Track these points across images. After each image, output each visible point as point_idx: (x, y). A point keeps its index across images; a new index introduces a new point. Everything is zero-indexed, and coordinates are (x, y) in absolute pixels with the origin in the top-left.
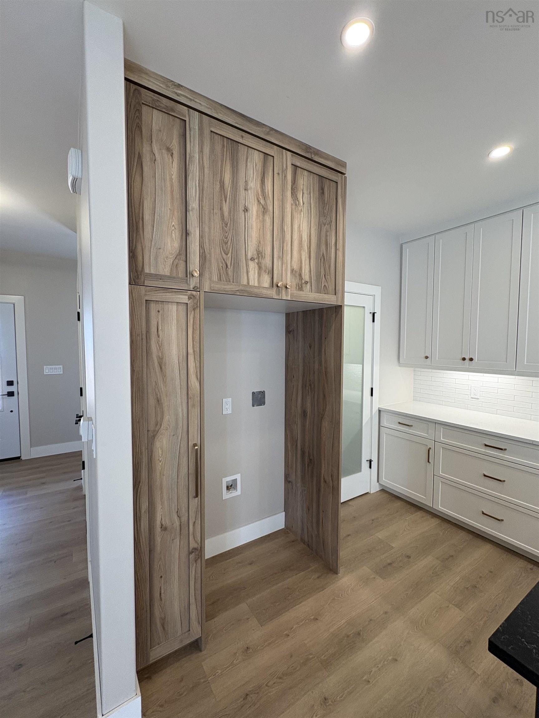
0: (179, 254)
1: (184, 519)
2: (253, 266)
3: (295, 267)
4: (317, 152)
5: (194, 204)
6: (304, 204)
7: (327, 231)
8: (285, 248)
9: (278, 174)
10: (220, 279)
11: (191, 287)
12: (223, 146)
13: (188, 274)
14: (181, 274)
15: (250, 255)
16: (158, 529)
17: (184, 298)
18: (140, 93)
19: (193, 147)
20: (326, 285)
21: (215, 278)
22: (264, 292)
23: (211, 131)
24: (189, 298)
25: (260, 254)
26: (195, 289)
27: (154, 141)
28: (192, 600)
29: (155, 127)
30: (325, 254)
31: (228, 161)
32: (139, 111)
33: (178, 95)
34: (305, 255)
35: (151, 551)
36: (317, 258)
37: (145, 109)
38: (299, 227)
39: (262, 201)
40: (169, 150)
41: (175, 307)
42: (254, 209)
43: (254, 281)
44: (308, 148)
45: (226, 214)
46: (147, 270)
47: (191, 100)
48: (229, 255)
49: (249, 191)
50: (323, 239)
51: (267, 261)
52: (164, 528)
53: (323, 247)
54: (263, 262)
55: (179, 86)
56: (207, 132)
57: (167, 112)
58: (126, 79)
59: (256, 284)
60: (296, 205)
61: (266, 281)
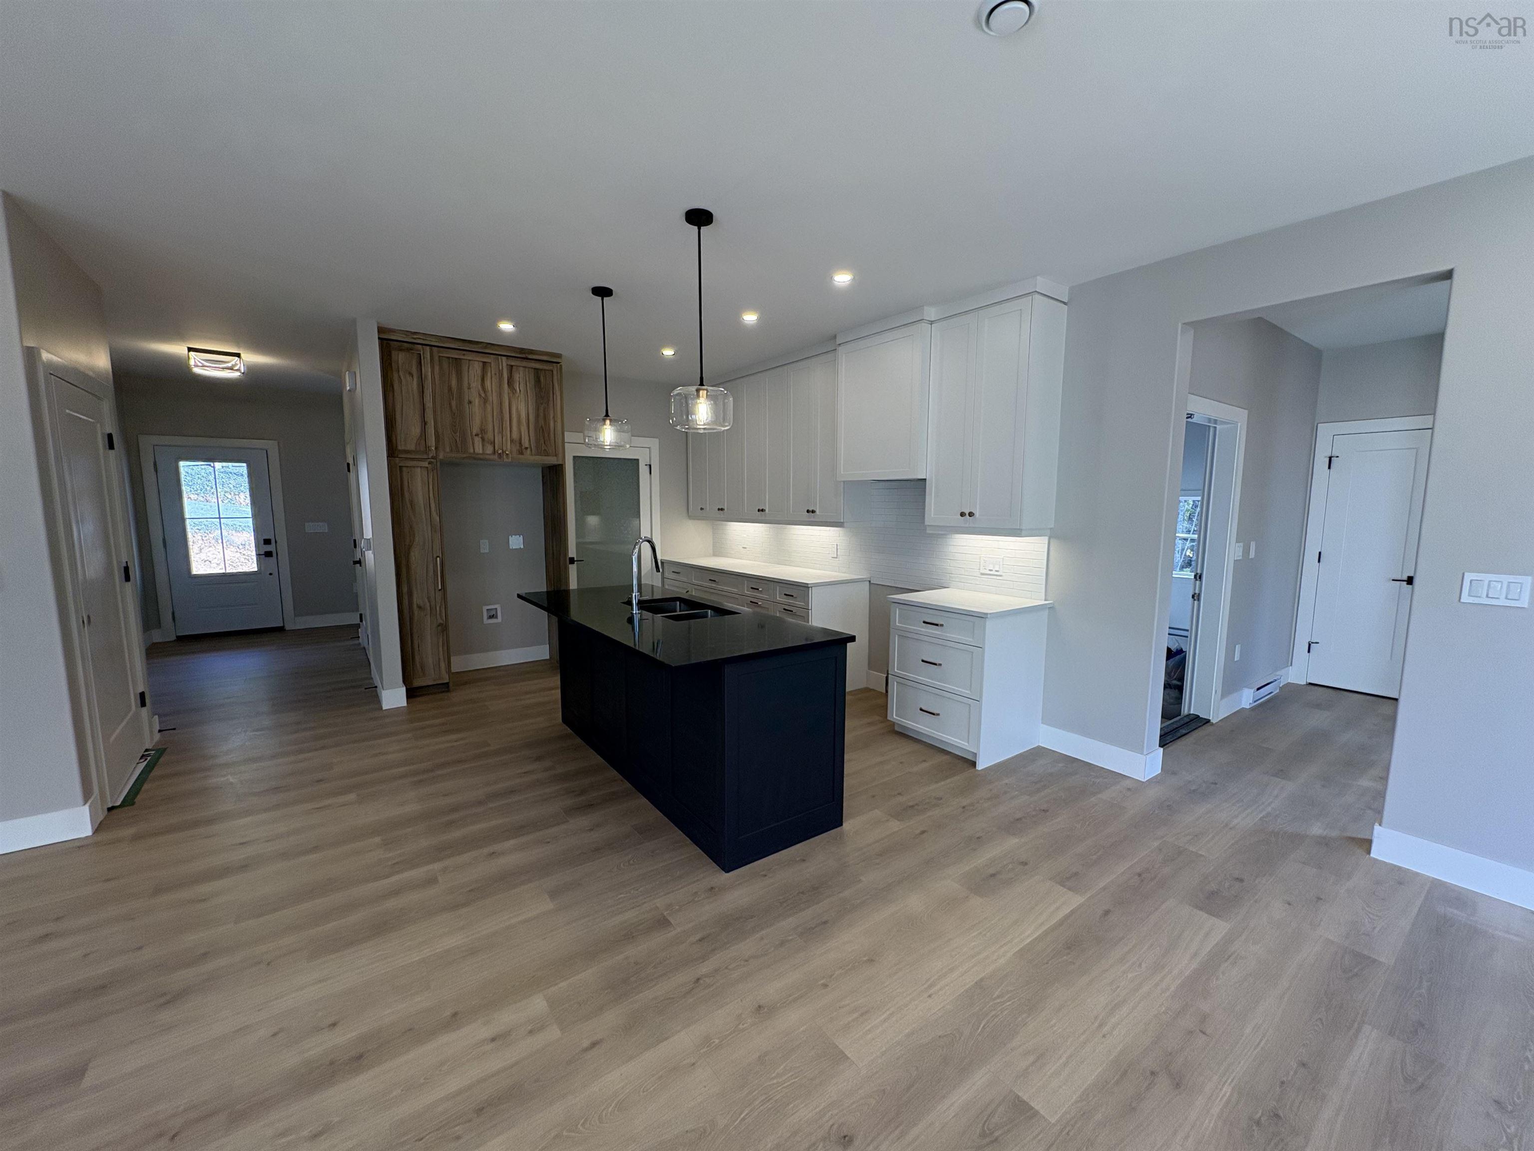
0: (421, 436)
1: (433, 603)
2: (477, 440)
3: (515, 435)
4: (532, 352)
5: (429, 404)
6: (520, 391)
7: (544, 409)
8: (504, 425)
9: (496, 374)
10: (451, 451)
11: (430, 456)
12: (449, 363)
13: (427, 448)
14: (422, 449)
15: (474, 432)
16: (415, 606)
17: (426, 464)
18: (389, 344)
19: (427, 370)
20: (546, 448)
21: (448, 450)
22: (487, 457)
23: (440, 356)
24: (429, 464)
25: (483, 431)
26: (432, 458)
27: (400, 370)
28: (442, 657)
29: (400, 363)
30: (543, 426)
31: (454, 372)
32: (390, 355)
33: (415, 339)
34: (524, 429)
35: (411, 619)
36: (536, 430)
37: (394, 353)
38: (517, 409)
39: (483, 395)
40: (411, 374)
41: (419, 469)
42: (476, 401)
43: (479, 449)
44: (522, 350)
45: (454, 407)
46: (399, 448)
47: (423, 339)
48: (458, 434)
49: (472, 390)
50: (542, 415)
51: (489, 435)
52: (419, 607)
53: (541, 422)
54: (486, 437)
55: (415, 333)
56: (436, 358)
57: (409, 350)
58: (379, 338)
59: (481, 452)
60: (513, 393)
61: (489, 450)
